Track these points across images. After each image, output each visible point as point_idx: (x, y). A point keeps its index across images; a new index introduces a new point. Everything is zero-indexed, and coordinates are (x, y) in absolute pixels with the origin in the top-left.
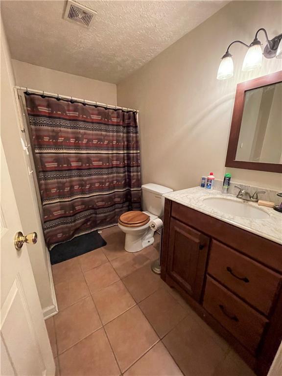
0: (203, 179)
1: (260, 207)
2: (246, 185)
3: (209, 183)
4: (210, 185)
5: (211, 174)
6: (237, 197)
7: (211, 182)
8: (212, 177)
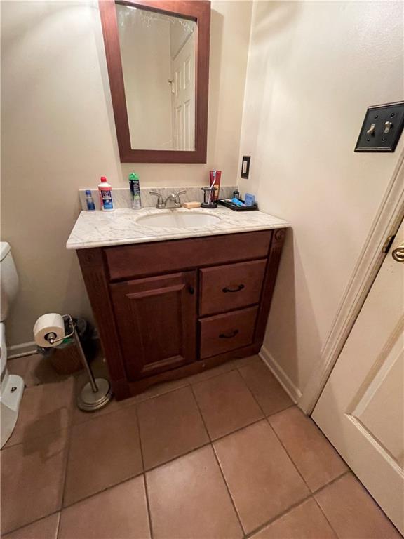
0: (88, 193)
1: (192, 210)
2: (160, 188)
3: (107, 198)
4: (111, 201)
5: (103, 180)
6: (158, 208)
7: (110, 195)
8: (105, 185)
